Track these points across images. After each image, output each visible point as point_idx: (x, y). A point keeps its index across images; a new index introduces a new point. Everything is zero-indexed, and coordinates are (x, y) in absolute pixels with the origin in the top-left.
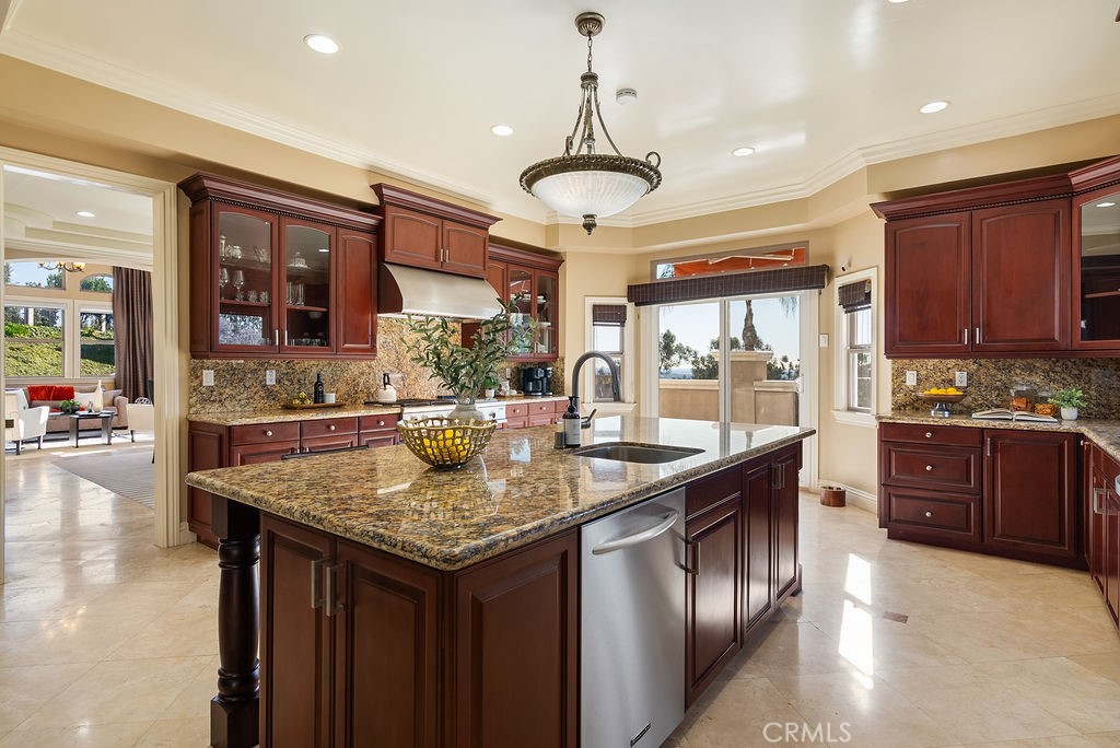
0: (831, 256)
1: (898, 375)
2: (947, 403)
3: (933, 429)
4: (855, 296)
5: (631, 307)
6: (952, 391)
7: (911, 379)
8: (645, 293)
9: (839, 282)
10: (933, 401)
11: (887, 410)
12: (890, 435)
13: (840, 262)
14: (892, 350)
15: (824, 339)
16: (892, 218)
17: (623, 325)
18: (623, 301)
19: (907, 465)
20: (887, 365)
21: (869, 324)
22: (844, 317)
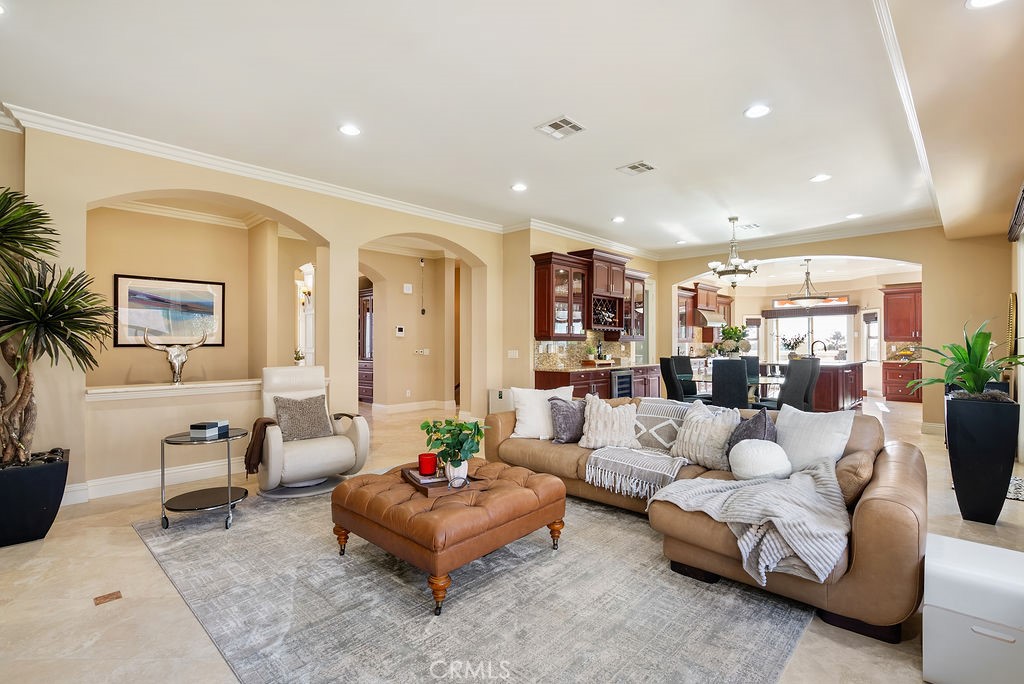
0: (859, 301)
1: (889, 347)
2: (907, 356)
3: (902, 364)
4: (870, 318)
5: (763, 320)
6: (908, 353)
7: (894, 349)
8: (769, 314)
9: (863, 312)
10: (902, 356)
11: (885, 358)
12: (886, 366)
13: (863, 305)
14: (887, 338)
15: (856, 334)
16: (886, 294)
17: (758, 326)
18: (760, 317)
19: (894, 376)
20: (885, 343)
21: (876, 328)
22: (866, 325)
